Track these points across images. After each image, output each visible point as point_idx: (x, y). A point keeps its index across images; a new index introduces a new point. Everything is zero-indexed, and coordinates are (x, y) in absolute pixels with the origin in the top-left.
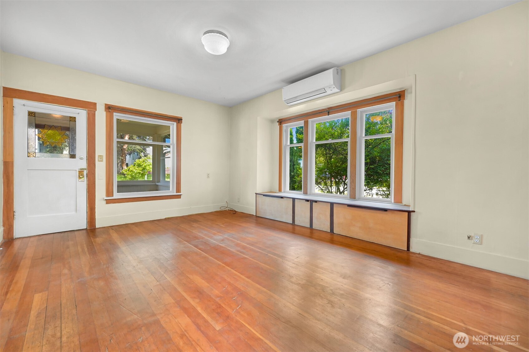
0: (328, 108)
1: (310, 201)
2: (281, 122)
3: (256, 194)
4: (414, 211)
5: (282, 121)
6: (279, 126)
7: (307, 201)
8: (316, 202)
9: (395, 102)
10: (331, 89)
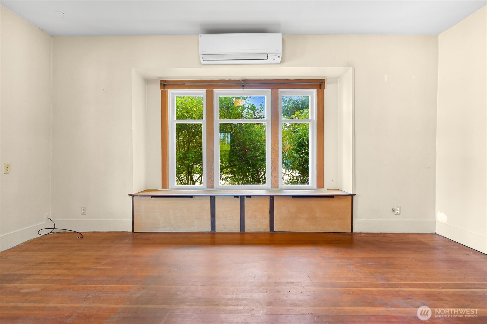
0: (242, 80)
1: (239, 197)
2: (165, 85)
3: (133, 196)
4: (355, 195)
5: (168, 85)
6: (160, 91)
7: (236, 197)
8: (249, 197)
9: (316, 89)
10: (275, 57)
